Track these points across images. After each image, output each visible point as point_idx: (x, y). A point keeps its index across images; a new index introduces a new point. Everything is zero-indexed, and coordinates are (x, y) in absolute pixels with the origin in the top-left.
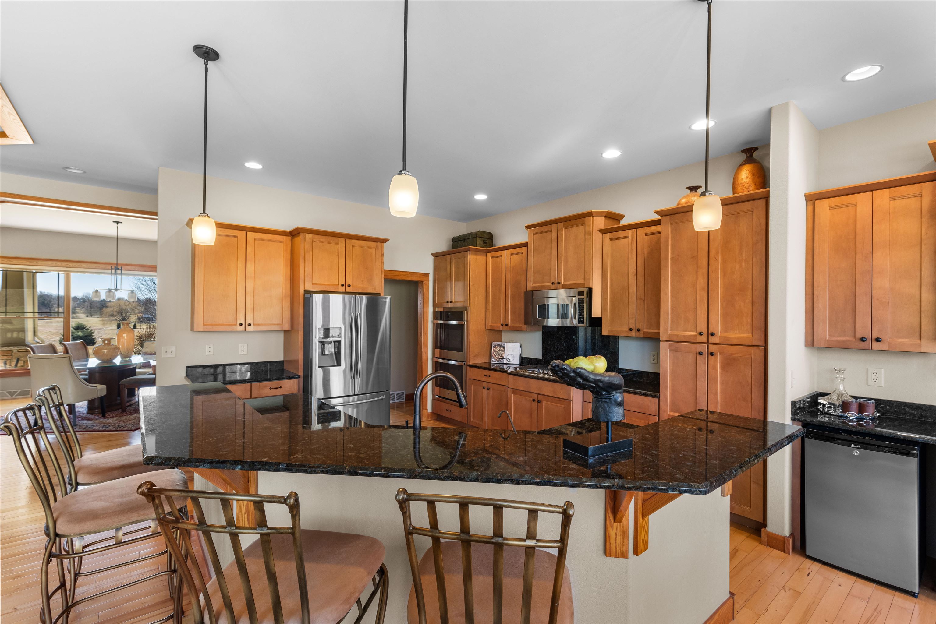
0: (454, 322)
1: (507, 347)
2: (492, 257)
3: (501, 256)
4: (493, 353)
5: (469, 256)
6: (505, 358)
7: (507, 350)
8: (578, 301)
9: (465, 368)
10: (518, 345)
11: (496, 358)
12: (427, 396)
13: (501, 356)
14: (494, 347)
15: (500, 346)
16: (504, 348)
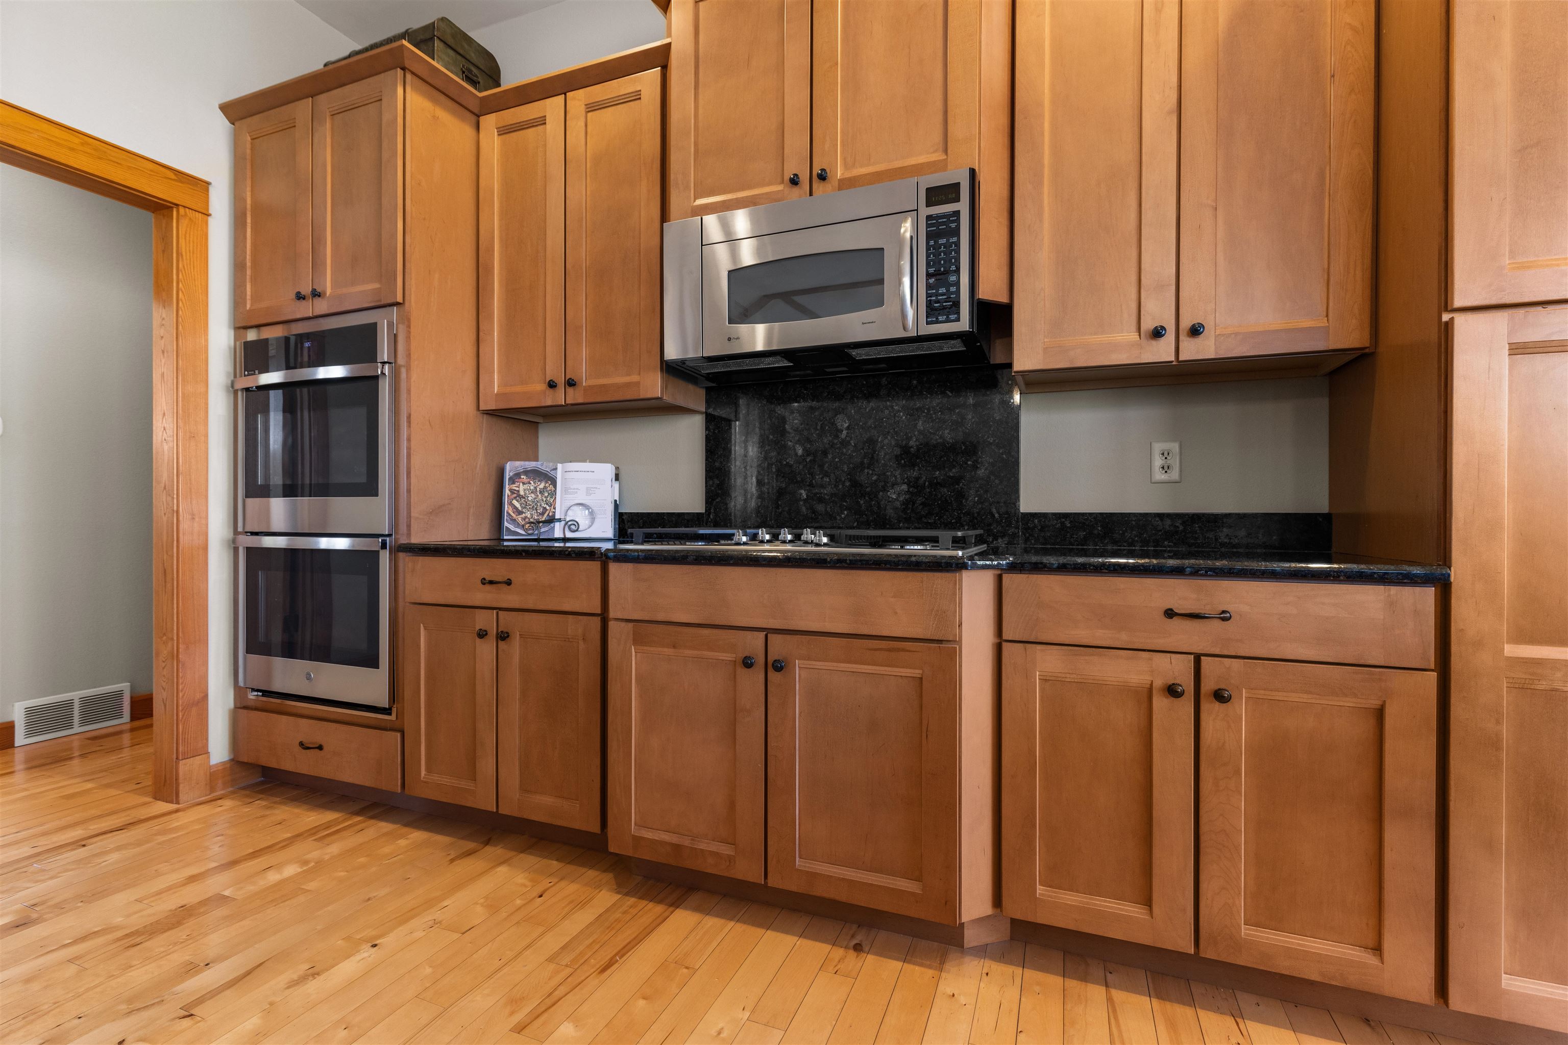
0: (336, 372)
1: (564, 479)
2: (504, 131)
3: (542, 121)
4: (511, 504)
5: (400, 91)
6: (559, 520)
7: (566, 491)
8: (928, 226)
9: (385, 558)
10: (608, 470)
11: (524, 519)
12: (205, 697)
13: (543, 514)
14: (512, 481)
15: (537, 474)
16: (554, 482)
